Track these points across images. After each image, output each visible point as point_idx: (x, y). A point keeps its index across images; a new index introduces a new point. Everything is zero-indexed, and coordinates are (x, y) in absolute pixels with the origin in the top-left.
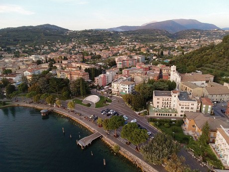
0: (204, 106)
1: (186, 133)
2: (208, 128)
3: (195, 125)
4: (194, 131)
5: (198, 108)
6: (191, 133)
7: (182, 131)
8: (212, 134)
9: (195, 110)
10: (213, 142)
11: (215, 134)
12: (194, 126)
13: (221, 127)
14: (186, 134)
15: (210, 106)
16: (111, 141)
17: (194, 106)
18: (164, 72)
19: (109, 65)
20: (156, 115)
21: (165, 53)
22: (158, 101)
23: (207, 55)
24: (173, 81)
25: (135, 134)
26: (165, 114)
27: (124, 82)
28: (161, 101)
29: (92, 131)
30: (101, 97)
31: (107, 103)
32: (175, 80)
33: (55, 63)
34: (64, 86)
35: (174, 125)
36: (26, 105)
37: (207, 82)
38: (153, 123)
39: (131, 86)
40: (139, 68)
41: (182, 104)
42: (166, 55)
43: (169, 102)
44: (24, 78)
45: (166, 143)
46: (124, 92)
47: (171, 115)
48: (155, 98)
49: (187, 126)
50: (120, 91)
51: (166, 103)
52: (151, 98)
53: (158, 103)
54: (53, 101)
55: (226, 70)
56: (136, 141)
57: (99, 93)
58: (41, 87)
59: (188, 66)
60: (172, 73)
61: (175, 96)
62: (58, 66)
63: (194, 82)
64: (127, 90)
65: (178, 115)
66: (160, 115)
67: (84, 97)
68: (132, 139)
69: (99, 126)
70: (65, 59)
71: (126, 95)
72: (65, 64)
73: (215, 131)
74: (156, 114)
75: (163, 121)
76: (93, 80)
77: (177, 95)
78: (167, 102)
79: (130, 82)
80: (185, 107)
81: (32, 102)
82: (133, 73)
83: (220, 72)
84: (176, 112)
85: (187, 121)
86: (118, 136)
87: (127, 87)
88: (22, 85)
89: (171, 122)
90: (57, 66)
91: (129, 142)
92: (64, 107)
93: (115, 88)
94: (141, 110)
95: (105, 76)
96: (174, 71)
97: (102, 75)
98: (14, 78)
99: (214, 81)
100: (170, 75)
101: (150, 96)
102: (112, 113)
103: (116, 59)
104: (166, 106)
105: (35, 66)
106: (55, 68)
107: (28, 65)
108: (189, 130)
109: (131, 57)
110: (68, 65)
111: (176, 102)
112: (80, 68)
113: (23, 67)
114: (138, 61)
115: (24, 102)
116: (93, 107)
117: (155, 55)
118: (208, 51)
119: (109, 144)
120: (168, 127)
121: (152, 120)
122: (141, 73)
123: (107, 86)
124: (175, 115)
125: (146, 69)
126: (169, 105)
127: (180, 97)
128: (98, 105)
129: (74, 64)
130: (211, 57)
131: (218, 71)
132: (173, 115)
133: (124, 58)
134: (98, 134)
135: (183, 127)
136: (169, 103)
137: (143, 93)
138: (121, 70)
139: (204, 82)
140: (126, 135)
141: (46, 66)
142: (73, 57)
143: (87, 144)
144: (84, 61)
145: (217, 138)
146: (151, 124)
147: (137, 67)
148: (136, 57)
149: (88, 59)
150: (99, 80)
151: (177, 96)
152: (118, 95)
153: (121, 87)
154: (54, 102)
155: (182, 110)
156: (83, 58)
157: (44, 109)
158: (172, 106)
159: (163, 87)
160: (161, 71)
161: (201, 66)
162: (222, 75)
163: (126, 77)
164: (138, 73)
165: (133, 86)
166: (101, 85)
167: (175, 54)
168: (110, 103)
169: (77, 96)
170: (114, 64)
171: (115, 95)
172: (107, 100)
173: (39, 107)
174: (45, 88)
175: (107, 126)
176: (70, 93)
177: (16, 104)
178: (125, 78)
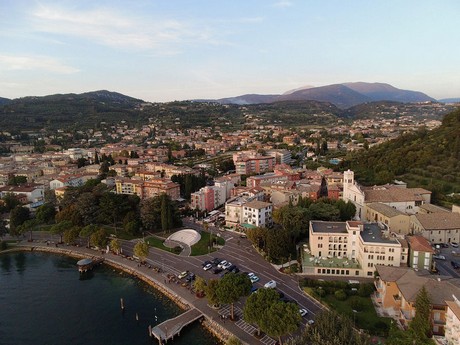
0: (416, 253)
1: (380, 311)
2: (427, 302)
3: (400, 295)
4: (398, 308)
5: (403, 258)
6: (391, 312)
7: (372, 307)
8: (437, 315)
9: (397, 262)
10: (441, 333)
11: (443, 315)
12: (396, 297)
13: (453, 300)
14: (382, 315)
15: (427, 255)
16: (222, 329)
17: (394, 253)
18: (331, 183)
19: (220, 168)
20: (316, 273)
21: (332, 146)
22: (320, 242)
23: (413, 150)
24: (350, 202)
25: (274, 314)
26: (336, 270)
27: (249, 203)
28: (325, 242)
29: (183, 307)
30: (203, 234)
31: (215, 246)
32: (352, 199)
33: (113, 164)
34: (128, 210)
35: (355, 293)
36: (48, 249)
37: (418, 203)
38: (310, 289)
39: (264, 211)
40: (280, 174)
41: (369, 248)
42: (333, 150)
43: (343, 244)
44: (50, 194)
45: (341, 333)
46: (251, 223)
47: (348, 272)
48: (313, 237)
49: (382, 297)
50: (242, 221)
51: (337, 247)
52: (305, 237)
53: (320, 246)
54: (103, 242)
55: (454, 181)
56: (276, 328)
57: (199, 225)
58: (82, 212)
59: (377, 171)
60: (345, 185)
61: (354, 233)
62: (119, 171)
63: (392, 204)
64: (257, 219)
65: (364, 273)
66: (324, 271)
67: (168, 234)
68: (266, 325)
69: (198, 295)
70: (134, 156)
71: (255, 229)
72: (133, 167)
73: (443, 308)
74: (316, 269)
75: (332, 286)
76: (188, 198)
77: (358, 230)
78: (338, 244)
79: (262, 203)
80: (375, 255)
81: (62, 243)
82: (269, 185)
83: (442, 184)
84: (358, 267)
85: (382, 286)
86: (236, 318)
87: (256, 213)
88: (45, 207)
89: (349, 287)
90: (117, 170)
91: (261, 333)
92: (127, 255)
93: (233, 214)
94: (285, 262)
95: (211, 191)
96: (350, 181)
97: (205, 189)
98: (29, 194)
99: (433, 202)
100: (342, 189)
101: (304, 231)
102: (224, 267)
103: (235, 158)
104: (337, 254)
105: (74, 169)
106: (114, 173)
107: (60, 168)
108: (388, 305)
109: (264, 153)
110: (138, 169)
111: (357, 244)
112: (163, 174)
113: (49, 171)
114: (278, 161)
115: (46, 244)
116: (186, 255)
117: (311, 150)
118: (415, 143)
119: (219, 335)
120: (344, 299)
121: (310, 282)
122: (285, 185)
123: (215, 212)
124: (357, 273)
125: (293, 177)
126: (342, 252)
127: (365, 235)
128: (197, 250)
129: (150, 167)
130: (422, 154)
131: (438, 182)
132: (352, 272)
133: (251, 155)
134: (195, 313)
135: (376, 300)
136: (342, 247)
137: (290, 226)
138: (244, 178)
139: (413, 204)
140: (254, 316)
141: (94, 169)
142: (150, 152)
143: (171, 335)
144: (171, 161)
145: (448, 324)
146: (307, 293)
147: (277, 173)
148: (273, 154)
149: (179, 156)
150: (199, 198)
151: (358, 233)
152: (237, 230)
153: (244, 213)
154: (106, 244)
155: (371, 261)
156: (170, 155)
157: (84, 257)
158: (349, 252)
159: (329, 214)
160: (324, 181)
161: (404, 172)
162: (448, 190)
163: (253, 192)
164: (278, 185)
165: (269, 210)
166: (203, 208)
167: (352, 148)
168: (220, 247)
169: (153, 232)
170: (230, 167)
171: (231, 230)
172: (214, 241)
173: (74, 253)
174: (90, 215)
175: (215, 296)
176: (140, 224)
177: (28, 247)
178: (252, 195)
